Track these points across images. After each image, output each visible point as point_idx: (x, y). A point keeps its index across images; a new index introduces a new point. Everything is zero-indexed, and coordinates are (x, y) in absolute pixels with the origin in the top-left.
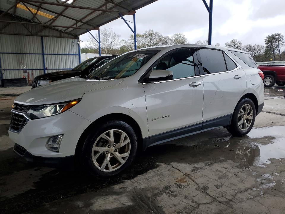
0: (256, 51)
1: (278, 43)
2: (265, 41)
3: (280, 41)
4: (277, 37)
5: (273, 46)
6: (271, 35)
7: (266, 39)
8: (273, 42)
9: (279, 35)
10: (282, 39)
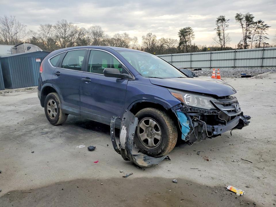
0: (168, 44)
1: (189, 36)
2: (178, 34)
3: (190, 34)
4: (187, 30)
5: (185, 39)
6: (183, 28)
7: (179, 32)
8: (185, 35)
9: (189, 28)
10: (191, 32)
